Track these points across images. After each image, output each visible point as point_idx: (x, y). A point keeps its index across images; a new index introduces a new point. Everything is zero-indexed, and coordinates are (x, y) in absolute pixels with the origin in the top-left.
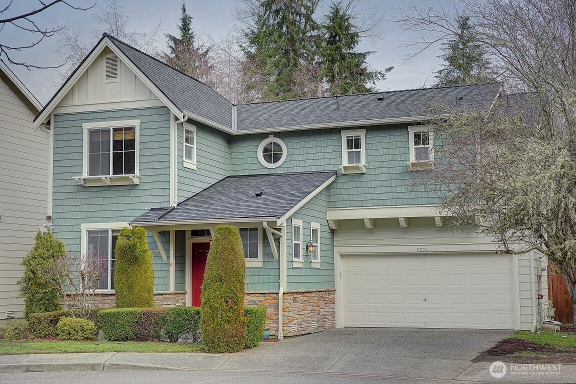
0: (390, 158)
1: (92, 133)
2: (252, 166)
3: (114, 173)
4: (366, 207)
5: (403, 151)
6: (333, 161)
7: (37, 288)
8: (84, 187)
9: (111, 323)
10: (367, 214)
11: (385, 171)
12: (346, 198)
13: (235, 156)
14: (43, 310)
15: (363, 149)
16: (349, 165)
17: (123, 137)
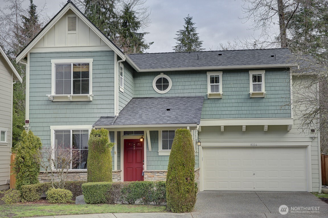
0: (238, 89)
1: (58, 66)
2: (149, 92)
3: (74, 93)
4: (222, 119)
5: (245, 85)
6: (202, 90)
7: (26, 169)
8: (52, 102)
9: (91, 192)
10: (222, 123)
11: (234, 97)
12: (210, 113)
13: (138, 85)
14: (29, 183)
15: (220, 84)
16: (212, 93)
17: (81, 70)
